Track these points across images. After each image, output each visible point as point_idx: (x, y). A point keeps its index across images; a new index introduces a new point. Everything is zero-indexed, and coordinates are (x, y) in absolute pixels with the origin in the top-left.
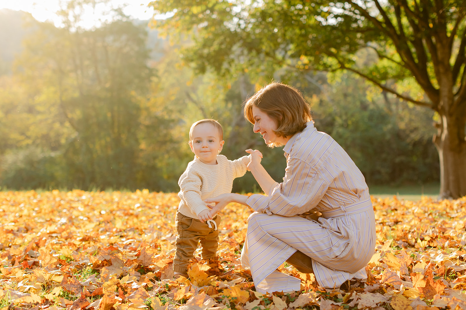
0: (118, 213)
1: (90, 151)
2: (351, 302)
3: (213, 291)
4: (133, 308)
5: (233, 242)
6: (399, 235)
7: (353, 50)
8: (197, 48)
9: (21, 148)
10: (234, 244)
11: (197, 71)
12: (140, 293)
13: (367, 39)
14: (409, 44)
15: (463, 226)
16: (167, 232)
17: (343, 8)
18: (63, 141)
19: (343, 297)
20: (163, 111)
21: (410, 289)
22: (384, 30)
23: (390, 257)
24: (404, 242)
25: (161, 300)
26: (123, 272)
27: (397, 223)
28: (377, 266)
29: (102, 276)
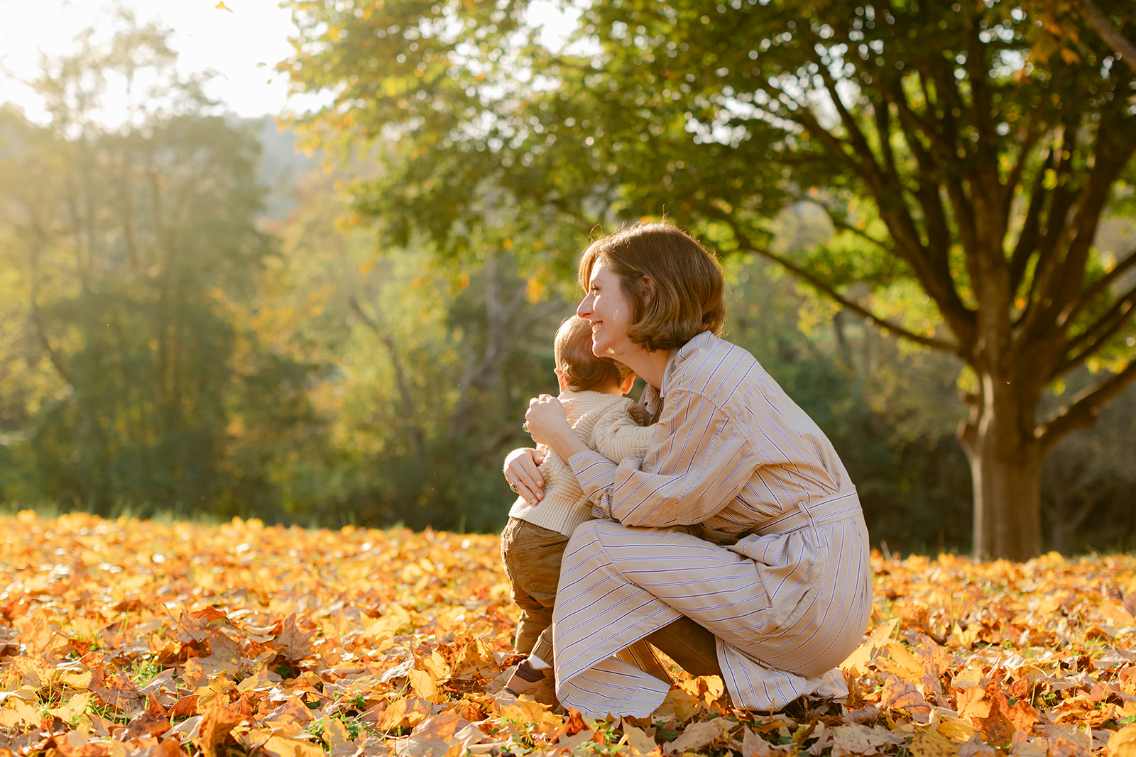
0: (196, 561)
1: (99, 435)
2: (813, 746)
3: (470, 713)
4: (281, 739)
5: (502, 622)
6: (907, 618)
7: (771, 206)
8: (388, 183)
10: (504, 625)
11: (389, 239)
12: (292, 710)
13: (807, 181)
14: (909, 199)
15: (1056, 607)
16: (332, 600)
17: (753, 102)
18: (33, 407)
19: (792, 734)
20: (290, 342)
21: (953, 719)
22: (848, 160)
23: (898, 653)
24: (920, 632)
25: (346, 727)
26: (239, 668)
27: (893, 597)
28: (865, 677)
29: (189, 677)
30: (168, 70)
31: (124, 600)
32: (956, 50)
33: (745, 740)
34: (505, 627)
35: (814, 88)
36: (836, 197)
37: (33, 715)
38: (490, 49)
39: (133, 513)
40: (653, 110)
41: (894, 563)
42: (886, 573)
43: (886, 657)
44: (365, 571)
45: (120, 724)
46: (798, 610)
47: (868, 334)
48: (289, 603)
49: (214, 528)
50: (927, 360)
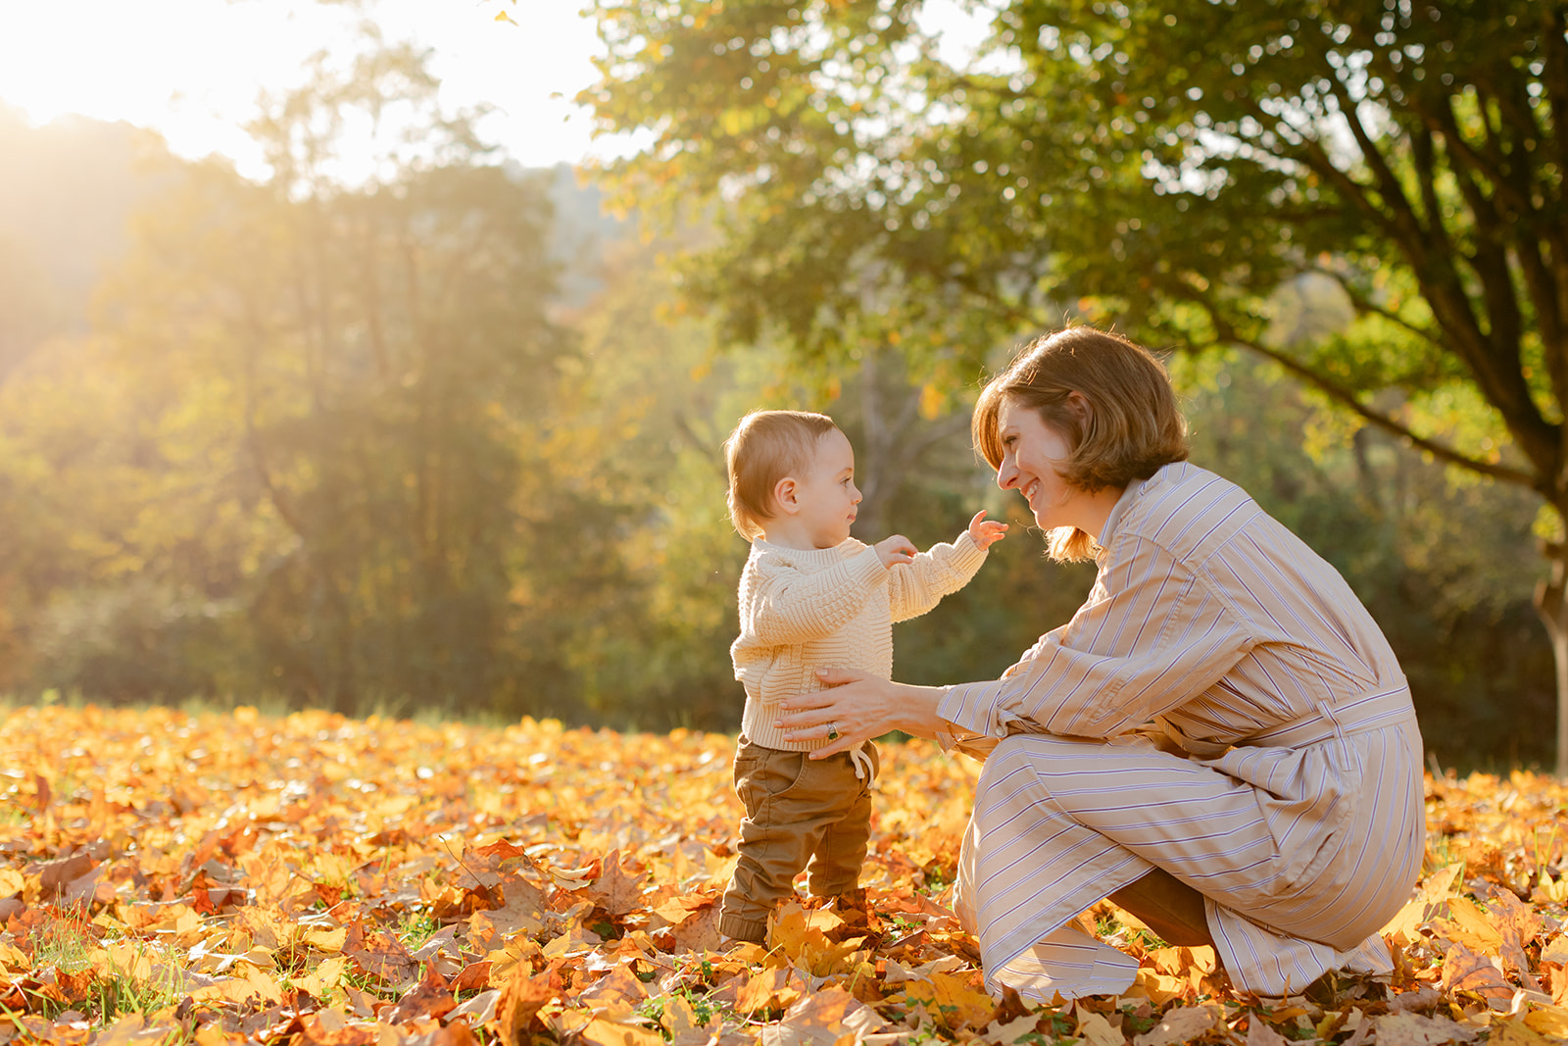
0: (476, 777)
1: (337, 604)
2: (1346, 1041)
3: (865, 990)
4: (606, 1023)
5: (900, 864)
6: (1473, 862)
7: (1263, 281)
8: (727, 256)
9: (105, 583)
10: (903, 867)
11: (731, 333)
12: (618, 984)
13: (1316, 245)
14: (1463, 268)
16: (663, 832)
17: (1238, 135)
18: (249, 566)
19: (1315, 1026)
20: (594, 475)
21: (1547, 1007)
22: (1374, 214)
23: (1464, 911)
24: (1491, 882)
25: (692, 1008)
26: (544, 925)
27: (1451, 832)
28: (1416, 945)
29: (476, 936)
30: (428, 105)
31: (383, 829)
32: (1530, 56)
33: (1251, 1032)
34: (904, 872)
35: (1326, 113)
36: (1357, 266)
37: (270, 986)
38: (869, 67)
39: (388, 712)
40: (1099, 149)
41: (1448, 784)
42: (1439, 798)
43: (1446, 918)
44: (706, 791)
45: (387, 1001)
46: (1318, 861)
47: (1401, 458)
48: (605, 835)
49: (496, 732)
50: (1488, 495)
